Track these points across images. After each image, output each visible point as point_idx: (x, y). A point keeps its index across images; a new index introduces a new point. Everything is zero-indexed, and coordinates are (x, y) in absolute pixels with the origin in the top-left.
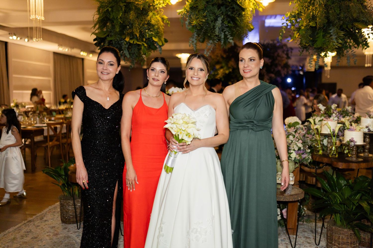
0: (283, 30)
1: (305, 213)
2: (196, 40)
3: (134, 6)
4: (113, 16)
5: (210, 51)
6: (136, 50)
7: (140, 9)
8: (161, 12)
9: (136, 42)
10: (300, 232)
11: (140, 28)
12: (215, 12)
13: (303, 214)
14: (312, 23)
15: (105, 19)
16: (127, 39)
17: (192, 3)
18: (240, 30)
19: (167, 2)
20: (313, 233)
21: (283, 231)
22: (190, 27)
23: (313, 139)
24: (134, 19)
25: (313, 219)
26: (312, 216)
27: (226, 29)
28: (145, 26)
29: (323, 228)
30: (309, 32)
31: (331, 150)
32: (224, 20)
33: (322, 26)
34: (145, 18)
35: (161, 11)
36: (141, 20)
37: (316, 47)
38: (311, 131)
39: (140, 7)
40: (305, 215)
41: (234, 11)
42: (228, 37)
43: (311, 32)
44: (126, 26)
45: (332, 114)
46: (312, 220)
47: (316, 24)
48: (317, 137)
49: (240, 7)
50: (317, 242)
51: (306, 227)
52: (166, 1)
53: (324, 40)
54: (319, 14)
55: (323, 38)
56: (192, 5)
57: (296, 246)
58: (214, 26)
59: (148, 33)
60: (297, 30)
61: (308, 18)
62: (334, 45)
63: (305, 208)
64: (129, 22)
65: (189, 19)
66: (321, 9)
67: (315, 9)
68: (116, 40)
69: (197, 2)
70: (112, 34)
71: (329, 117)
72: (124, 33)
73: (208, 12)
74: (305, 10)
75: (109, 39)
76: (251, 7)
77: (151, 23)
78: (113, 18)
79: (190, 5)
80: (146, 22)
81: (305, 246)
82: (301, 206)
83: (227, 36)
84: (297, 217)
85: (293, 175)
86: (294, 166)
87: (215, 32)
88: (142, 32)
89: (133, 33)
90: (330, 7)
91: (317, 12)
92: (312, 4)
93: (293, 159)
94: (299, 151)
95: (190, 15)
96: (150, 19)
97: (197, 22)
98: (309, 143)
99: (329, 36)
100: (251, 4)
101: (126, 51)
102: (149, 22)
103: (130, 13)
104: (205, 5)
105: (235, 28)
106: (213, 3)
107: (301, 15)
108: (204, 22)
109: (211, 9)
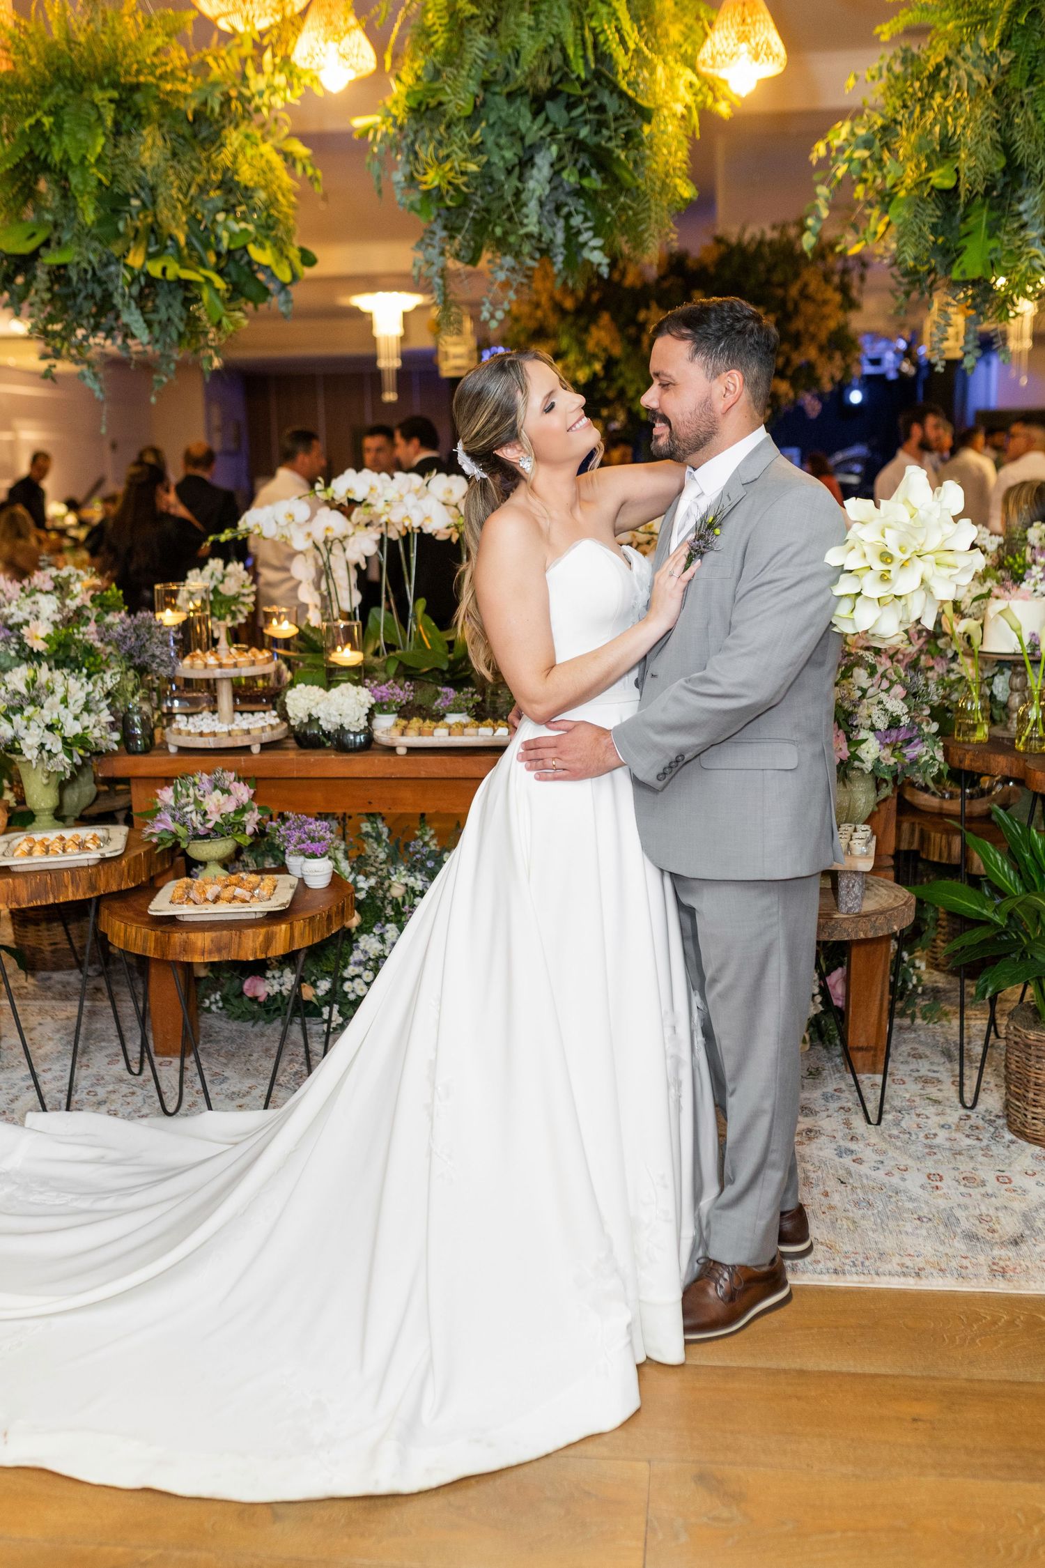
0: (821, 203)
1: (919, 980)
2: (442, 252)
3: (158, 103)
4: (65, 152)
5: (505, 307)
6: (177, 309)
7: (186, 117)
8: (281, 128)
9: (174, 271)
10: (901, 1059)
11: (191, 204)
12: (519, 129)
13: (910, 986)
14: (941, 171)
15: (29, 166)
16: (136, 259)
17: (417, 88)
18: (634, 205)
19: (306, 80)
20: (951, 1061)
21: (830, 1059)
22: (414, 197)
23: (953, 677)
25: (951, 1004)
26: (950, 991)
27: (573, 204)
28: (212, 194)
29: (993, 1036)
30: (929, 212)
31: (1023, 719)
32: (562, 164)
33: (982, 188)
34: (208, 160)
35: (281, 123)
36: (193, 169)
37: (961, 278)
38: (941, 643)
39: (183, 107)
40: (920, 990)
41: (606, 124)
42: (582, 238)
43: (938, 213)
44: (126, 198)
45: (1030, 568)
46: (947, 1008)
47: (958, 180)
48: (968, 669)
49: (631, 102)
50: (969, 1096)
51: (923, 1038)
52: (299, 78)
53: (993, 244)
54: (969, 133)
55: (991, 236)
56: (420, 97)
57: (884, 1116)
58: (518, 193)
59: (227, 229)
60: (881, 204)
61: (923, 148)
62: (1034, 271)
63: (918, 963)
64: (139, 180)
65: (408, 162)
66: (978, 112)
67: (955, 108)
68: (84, 265)
69: (438, 85)
70: (66, 236)
71: (1015, 582)
72: (117, 230)
73: (491, 126)
74: (911, 114)
75: (52, 258)
76: (677, 100)
77: (236, 178)
78: (67, 161)
79: (408, 96)
80: (214, 177)
81: (918, 1115)
82: (905, 955)
83: (579, 233)
84: (887, 997)
85: (868, 833)
86: (872, 795)
87: (526, 221)
88: (200, 222)
89: (160, 227)
90: (1018, 100)
91: (962, 121)
92: (941, 83)
93: (868, 766)
94: (894, 733)
95: (413, 143)
96: (234, 163)
97: (443, 177)
98: (935, 698)
99: (1016, 225)
100: (681, 84)
101: (131, 314)
102: (230, 174)
103: (141, 135)
104: (477, 96)
105: (614, 199)
106: (512, 86)
107: (898, 135)
108: (474, 176)
109: (503, 114)
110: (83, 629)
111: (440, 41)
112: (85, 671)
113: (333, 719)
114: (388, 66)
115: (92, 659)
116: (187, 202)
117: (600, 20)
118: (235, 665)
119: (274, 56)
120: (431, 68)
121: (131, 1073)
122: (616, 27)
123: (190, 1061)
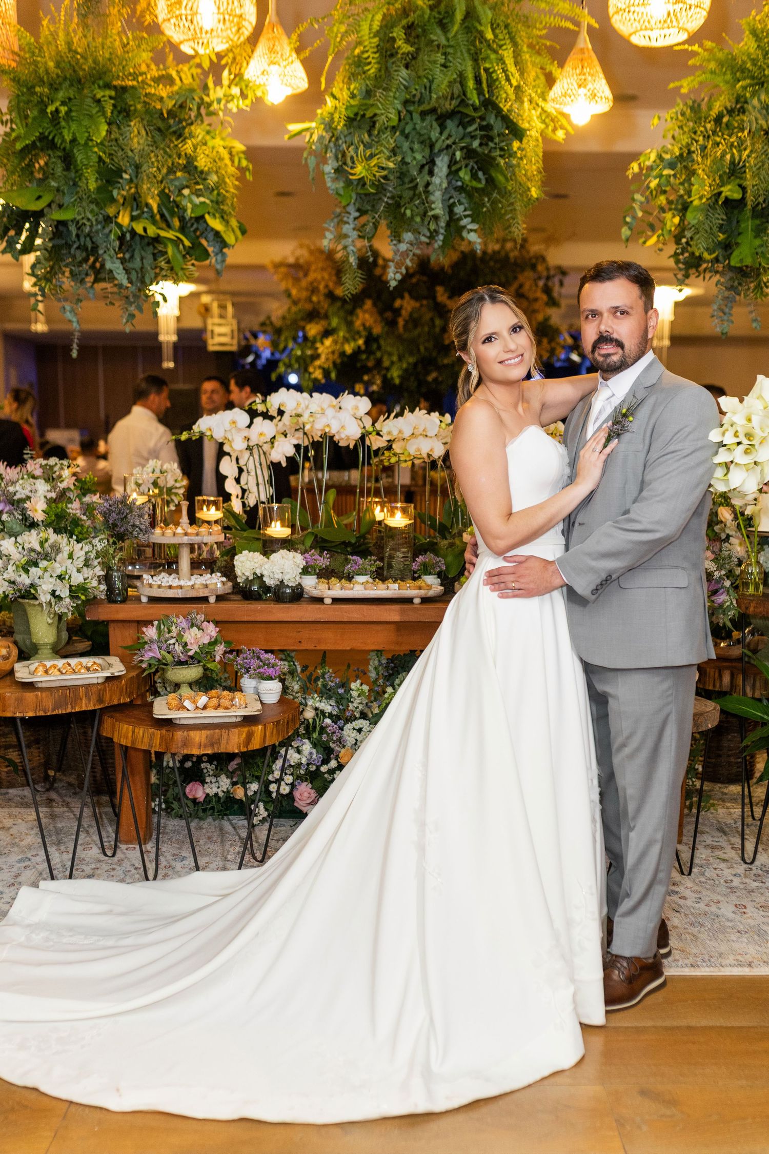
0: (636, 206)
2: (354, 229)
3: (139, 102)
5: (404, 271)
6: (149, 260)
7: (162, 114)
8: (225, 129)
9: (152, 231)
11: (162, 182)
12: (430, 139)
14: (729, 187)
15: (38, 144)
16: (124, 219)
17: (353, 102)
19: (259, 94)
20: (726, 835)
22: (341, 184)
24: (146, 148)
27: (457, 197)
28: (179, 174)
30: (718, 216)
32: (458, 166)
33: (761, 200)
34: (177, 148)
35: (226, 125)
36: (165, 152)
37: (738, 265)
39: (159, 107)
41: (491, 139)
42: (464, 222)
43: (723, 217)
44: (119, 172)
47: (745, 193)
50: (748, 857)
52: (252, 91)
53: (756, 240)
54: (752, 161)
55: (757, 236)
56: (355, 110)
57: (693, 870)
58: (428, 184)
59: (191, 201)
60: (676, 209)
61: (718, 170)
64: (129, 159)
65: (337, 158)
66: (759, 146)
67: (739, 144)
69: (371, 102)
70: (67, 200)
72: (112, 197)
73: (407, 137)
74: (704, 148)
75: (58, 215)
77: (196, 163)
78: (74, 141)
79: (346, 109)
80: (181, 162)
81: (716, 869)
83: (460, 219)
87: (433, 206)
88: (169, 195)
89: (140, 197)
91: (747, 152)
96: (194, 152)
97: (368, 169)
101: (114, 262)
102: (191, 160)
103: (129, 126)
104: (399, 112)
105: (489, 195)
106: (425, 107)
107: (693, 161)
108: (391, 171)
109: (418, 127)
110: (69, 506)
111: (372, 70)
112: (74, 537)
113: (276, 576)
114: (323, 86)
115: (80, 528)
116: (159, 178)
117: (491, 63)
118: (197, 534)
119: (230, 74)
120: (364, 88)
121: (105, 855)
122: (503, 69)
123: (150, 846)
